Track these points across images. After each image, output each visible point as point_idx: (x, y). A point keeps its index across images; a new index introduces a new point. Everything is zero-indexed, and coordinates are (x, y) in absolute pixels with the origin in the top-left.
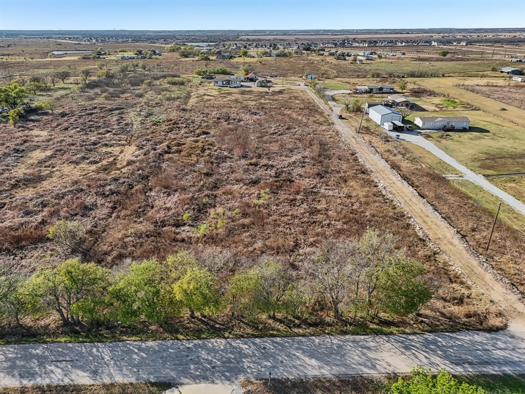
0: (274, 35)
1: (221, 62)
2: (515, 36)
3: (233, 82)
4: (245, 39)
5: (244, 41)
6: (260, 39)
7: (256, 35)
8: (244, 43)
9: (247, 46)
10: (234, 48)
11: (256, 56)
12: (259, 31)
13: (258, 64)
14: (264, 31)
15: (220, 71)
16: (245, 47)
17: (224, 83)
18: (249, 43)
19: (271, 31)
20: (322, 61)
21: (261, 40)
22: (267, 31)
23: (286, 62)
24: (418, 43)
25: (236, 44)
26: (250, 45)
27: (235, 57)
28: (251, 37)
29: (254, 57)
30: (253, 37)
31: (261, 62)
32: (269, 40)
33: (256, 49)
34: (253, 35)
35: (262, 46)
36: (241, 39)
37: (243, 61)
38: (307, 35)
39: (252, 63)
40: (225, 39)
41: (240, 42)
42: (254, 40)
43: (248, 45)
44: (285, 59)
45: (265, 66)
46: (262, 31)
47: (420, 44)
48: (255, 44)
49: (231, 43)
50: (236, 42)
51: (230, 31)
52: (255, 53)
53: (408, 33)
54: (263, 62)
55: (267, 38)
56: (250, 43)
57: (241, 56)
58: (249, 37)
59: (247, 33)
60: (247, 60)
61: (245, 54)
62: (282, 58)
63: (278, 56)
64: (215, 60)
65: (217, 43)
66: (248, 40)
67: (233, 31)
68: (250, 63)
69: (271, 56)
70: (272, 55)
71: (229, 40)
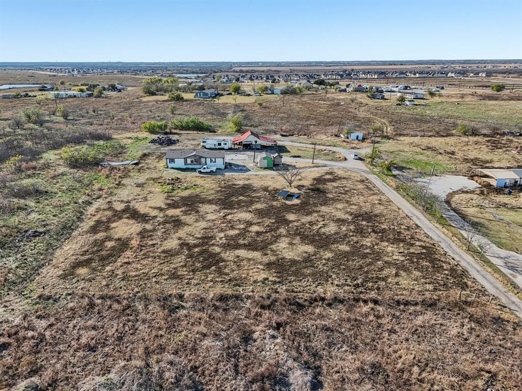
0: (267, 67)
1: (200, 104)
2: (517, 67)
3: (208, 160)
4: (238, 70)
5: (237, 72)
6: (253, 70)
7: (249, 67)
8: (237, 74)
9: (241, 79)
10: (224, 80)
11: (252, 93)
12: (253, 63)
13: (257, 108)
14: (257, 63)
15: (191, 125)
16: (238, 80)
17: (189, 161)
18: (242, 74)
19: (264, 63)
20: (352, 101)
21: (255, 71)
22: (259, 62)
23: (298, 103)
24: (434, 74)
25: (227, 76)
26: (243, 77)
27: (222, 95)
28: (245, 68)
29: (249, 95)
30: (246, 68)
31: (260, 104)
32: (263, 71)
33: (251, 83)
34: (246, 67)
35: (257, 78)
36: (234, 70)
37: (233, 102)
38: (300, 66)
39: (247, 104)
40: (216, 71)
41: (232, 73)
42: (247, 71)
43: (242, 77)
44: (296, 99)
45: (268, 110)
46: (255, 62)
47: (435, 75)
48: (249, 76)
49: (223, 74)
50: (227, 73)
51: (223, 63)
52: (250, 88)
53: (402, 65)
54: (264, 104)
55: (261, 70)
56: (244, 74)
57: (231, 94)
58: (242, 68)
59: (240, 64)
60: (241, 99)
61: (237, 90)
62: (291, 97)
63: (284, 93)
64: (191, 100)
65: (207, 75)
66: (241, 71)
67: (227, 63)
68: (244, 105)
69: (273, 93)
70: (275, 91)
71: (221, 71)
